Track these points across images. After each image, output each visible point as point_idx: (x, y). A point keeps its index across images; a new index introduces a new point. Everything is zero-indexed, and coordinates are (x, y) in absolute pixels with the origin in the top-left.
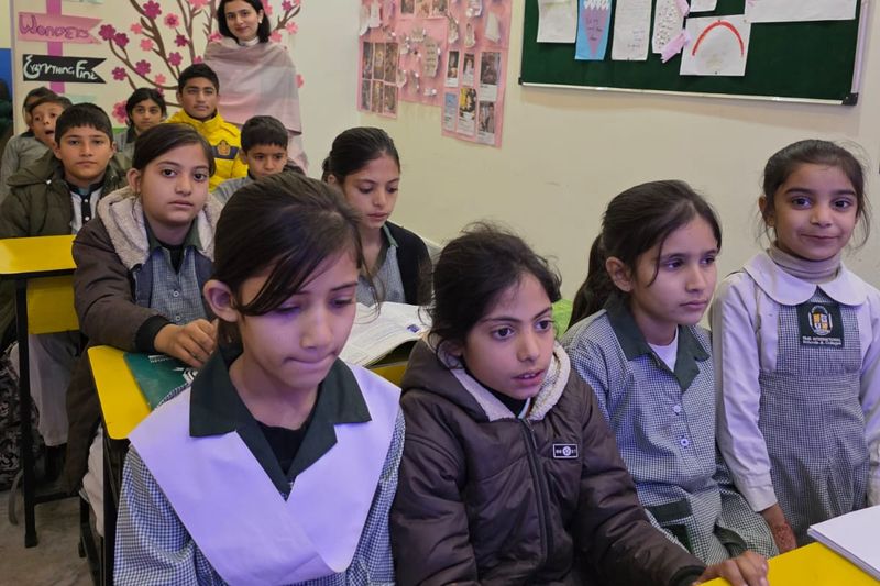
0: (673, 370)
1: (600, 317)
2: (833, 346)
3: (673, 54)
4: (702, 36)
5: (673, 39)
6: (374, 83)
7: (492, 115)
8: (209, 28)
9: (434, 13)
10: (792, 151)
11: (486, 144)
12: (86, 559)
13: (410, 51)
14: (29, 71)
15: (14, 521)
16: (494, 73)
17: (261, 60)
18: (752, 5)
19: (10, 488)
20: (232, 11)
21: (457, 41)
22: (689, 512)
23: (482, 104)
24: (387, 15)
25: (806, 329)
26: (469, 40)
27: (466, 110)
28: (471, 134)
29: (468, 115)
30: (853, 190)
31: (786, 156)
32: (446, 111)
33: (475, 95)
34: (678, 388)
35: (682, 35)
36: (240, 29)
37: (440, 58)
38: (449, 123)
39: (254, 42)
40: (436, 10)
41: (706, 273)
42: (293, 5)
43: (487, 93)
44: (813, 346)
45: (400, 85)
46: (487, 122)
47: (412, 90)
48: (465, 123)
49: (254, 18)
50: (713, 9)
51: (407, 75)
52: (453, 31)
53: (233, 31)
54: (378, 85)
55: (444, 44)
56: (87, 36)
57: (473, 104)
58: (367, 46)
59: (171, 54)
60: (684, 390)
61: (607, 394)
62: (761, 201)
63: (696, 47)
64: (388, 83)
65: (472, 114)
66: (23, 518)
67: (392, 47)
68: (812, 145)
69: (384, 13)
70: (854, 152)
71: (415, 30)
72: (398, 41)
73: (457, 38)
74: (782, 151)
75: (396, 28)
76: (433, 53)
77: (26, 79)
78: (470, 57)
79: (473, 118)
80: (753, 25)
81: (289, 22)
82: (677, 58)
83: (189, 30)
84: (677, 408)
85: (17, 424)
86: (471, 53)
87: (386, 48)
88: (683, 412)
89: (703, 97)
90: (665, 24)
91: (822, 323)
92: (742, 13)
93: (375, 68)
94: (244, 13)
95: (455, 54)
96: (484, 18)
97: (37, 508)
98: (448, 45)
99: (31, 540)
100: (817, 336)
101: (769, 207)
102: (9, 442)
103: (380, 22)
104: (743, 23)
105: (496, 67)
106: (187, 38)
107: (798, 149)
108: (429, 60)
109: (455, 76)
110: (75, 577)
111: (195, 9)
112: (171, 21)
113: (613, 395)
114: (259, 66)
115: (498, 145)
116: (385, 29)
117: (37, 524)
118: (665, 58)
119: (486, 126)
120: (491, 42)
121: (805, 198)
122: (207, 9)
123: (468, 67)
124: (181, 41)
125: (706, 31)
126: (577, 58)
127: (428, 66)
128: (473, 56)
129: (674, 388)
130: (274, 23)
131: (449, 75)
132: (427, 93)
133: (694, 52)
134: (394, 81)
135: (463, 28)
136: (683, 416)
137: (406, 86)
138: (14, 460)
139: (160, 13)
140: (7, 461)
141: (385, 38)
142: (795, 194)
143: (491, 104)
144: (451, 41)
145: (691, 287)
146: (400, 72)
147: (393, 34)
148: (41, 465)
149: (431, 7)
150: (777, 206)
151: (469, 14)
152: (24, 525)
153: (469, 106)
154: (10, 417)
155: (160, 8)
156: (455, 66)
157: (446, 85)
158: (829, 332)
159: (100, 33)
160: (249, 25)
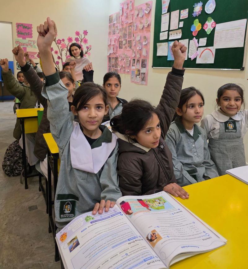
0: (192, 136)
1: (173, 123)
2: (234, 132)
3: (194, 58)
4: (202, 53)
5: (194, 54)
6: (112, 69)
7: (145, 76)
8: (66, 54)
9: (128, 49)
10: (224, 87)
11: (143, 84)
12: (41, 192)
13: (122, 59)
14: (18, 67)
15: (22, 183)
16: (145, 65)
17: (82, 62)
18: (216, 44)
19: (20, 175)
20: (72, 49)
21: (135, 56)
22: (197, 172)
23: (142, 73)
24: (115, 49)
25: (227, 128)
26: (138, 56)
27: (137, 75)
28: (138, 82)
29: (138, 77)
30: (240, 97)
31: (223, 88)
32: (132, 76)
33: (140, 71)
34: (194, 140)
35: (197, 53)
36: (75, 54)
37: (130, 61)
38: (133, 79)
39: (79, 57)
40: (129, 48)
41: (200, 109)
42: (89, 47)
43: (143, 70)
44: (228, 132)
45: (119, 69)
46: (143, 78)
47: (122, 70)
48: (137, 79)
49: (79, 51)
50: (205, 45)
51: (121, 66)
52: (134, 53)
53: (73, 55)
54: (113, 69)
55: (131, 57)
56: (34, 57)
57: (139, 73)
58: (110, 58)
59: (56, 62)
60: (195, 141)
61: (175, 142)
62: (217, 100)
63: (200, 56)
64: (116, 69)
65: (139, 76)
66: (24, 182)
67: (116, 58)
68: (229, 85)
69: (114, 49)
70: (241, 86)
71: (123, 53)
72: (118, 57)
73: (135, 55)
74: (222, 87)
75: (118, 53)
76: (128, 60)
77: (17, 69)
78: (138, 61)
79: (139, 77)
80: (216, 49)
81: (88, 52)
82: (195, 59)
83: (61, 55)
84: (194, 146)
85: (21, 158)
86: (139, 59)
87: (115, 59)
88: (195, 146)
89: (203, 69)
90: (192, 50)
91: (231, 126)
92: (213, 46)
93: (112, 64)
94: (76, 50)
95: (134, 60)
96: (142, 50)
97: (28, 179)
98: (132, 57)
99: (27, 187)
100: (229, 129)
101: (219, 101)
102: (19, 163)
103: (113, 51)
104: (213, 49)
105: (146, 63)
106: (61, 57)
107: (226, 86)
108: (127, 62)
109: (134, 66)
110: (38, 196)
111: (63, 49)
112: (56, 52)
113: (177, 142)
114: (81, 64)
115: (146, 85)
116: (115, 54)
117: (28, 183)
118: (192, 59)
119: (143, 79)
120: (144, 56)
121: (228, 99)
122: (66, 49)
123: (138, 63)
124: (59, 58)
125: (203, 51)
126: (168, 60)
127: (127, 63)
128: (139, 60)
129: (193, 140)
130: (84, 52)
131: (133, 66)
132: (126, 71)
133: (200, 57)
134: (117, 68)
135: (136, 53)
136: (195, 147)
137: (121, 69)
138: (21, 167)
139: (53, 50)
140: (19, 168)
141: (115, 56)
142: (225, 98)
143: (144, 73)
144: (133, 56)
145: (196, 112)
146: (119, 65)
147: (117, 55)
148: (28, 168)
149: (127, 47)
150: (221, 101)
151: (138, 48)
152: (25, 184)
153: (138, 74)
154: (20, 156)
155: (53, 49)
156: (134, 63)
157: (132, 68)
158: (233, 128)
159: (37, 56)
160: (77, 53)
